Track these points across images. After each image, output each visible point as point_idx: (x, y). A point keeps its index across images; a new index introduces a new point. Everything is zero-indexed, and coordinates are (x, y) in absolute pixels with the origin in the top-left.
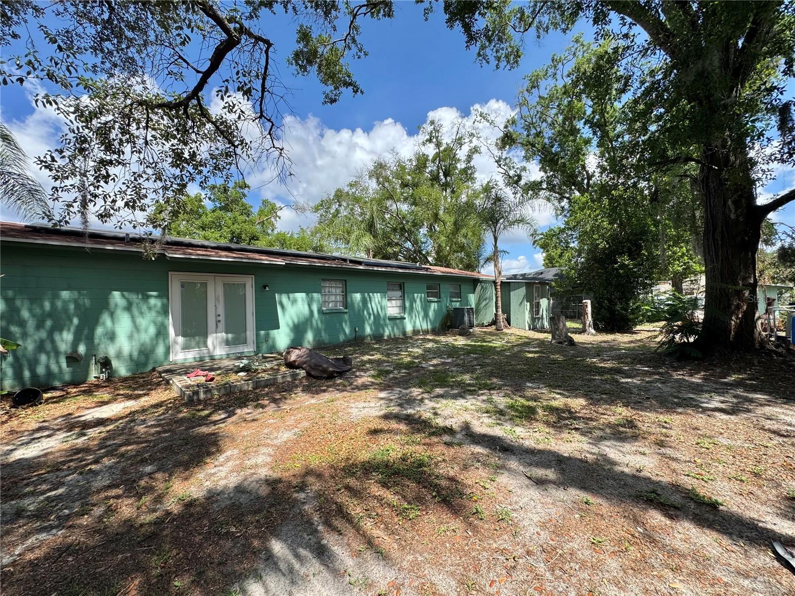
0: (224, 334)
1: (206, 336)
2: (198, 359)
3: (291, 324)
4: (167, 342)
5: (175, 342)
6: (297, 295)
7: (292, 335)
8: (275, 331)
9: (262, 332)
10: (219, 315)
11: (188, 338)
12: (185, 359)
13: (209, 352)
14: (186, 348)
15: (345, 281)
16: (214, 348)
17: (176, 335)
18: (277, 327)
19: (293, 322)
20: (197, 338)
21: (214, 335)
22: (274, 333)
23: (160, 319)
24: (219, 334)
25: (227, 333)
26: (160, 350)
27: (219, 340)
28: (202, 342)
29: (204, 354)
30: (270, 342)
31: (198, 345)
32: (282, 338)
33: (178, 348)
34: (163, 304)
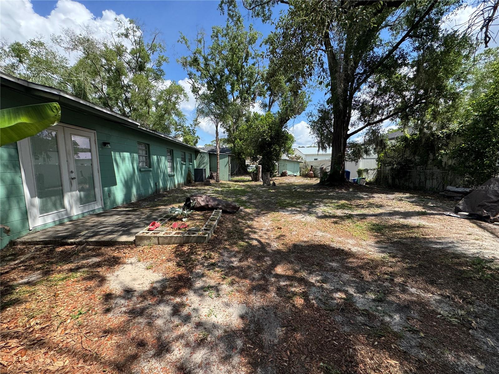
0: (78, 192)
1: (61, 195)
2: (58, 223)
3: (123, 181)
4: (22, 205)
5: (32, 205)
6: (125, 153)
7: (124, 190)
8: (114, 187)
9: (106, 189)
10: (72, 172)
11: (44, 199)
12: (45, 225)
13: (67, 214)
14: (44, 210)
15: (148, 145)
16: (71, 207)
17: (32, 196)
18: (115, 184)
19: (124, 178)
20: (53, 198)
21: (69, 194)
22: (113, 188)
23: (9, 175)
24: (74, 193)
25: (80, 191)
26: (15, 217)
27: (74, 198)
28: (58, 202)
29: (62, 215)
30: (112, 198)
31: (55, 206)
32: (119, 193)
33: (35, 211)
34: (10, 156)
